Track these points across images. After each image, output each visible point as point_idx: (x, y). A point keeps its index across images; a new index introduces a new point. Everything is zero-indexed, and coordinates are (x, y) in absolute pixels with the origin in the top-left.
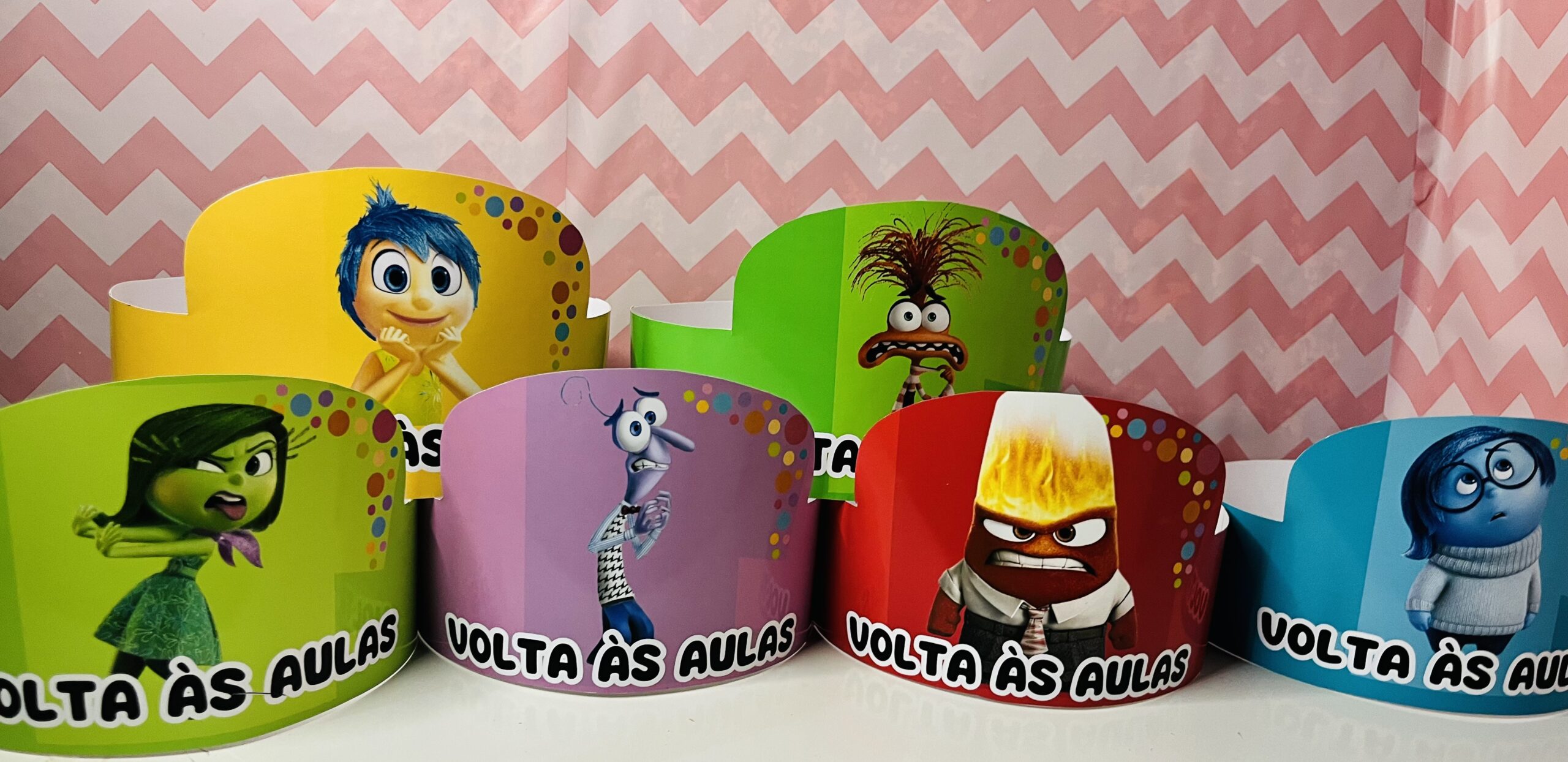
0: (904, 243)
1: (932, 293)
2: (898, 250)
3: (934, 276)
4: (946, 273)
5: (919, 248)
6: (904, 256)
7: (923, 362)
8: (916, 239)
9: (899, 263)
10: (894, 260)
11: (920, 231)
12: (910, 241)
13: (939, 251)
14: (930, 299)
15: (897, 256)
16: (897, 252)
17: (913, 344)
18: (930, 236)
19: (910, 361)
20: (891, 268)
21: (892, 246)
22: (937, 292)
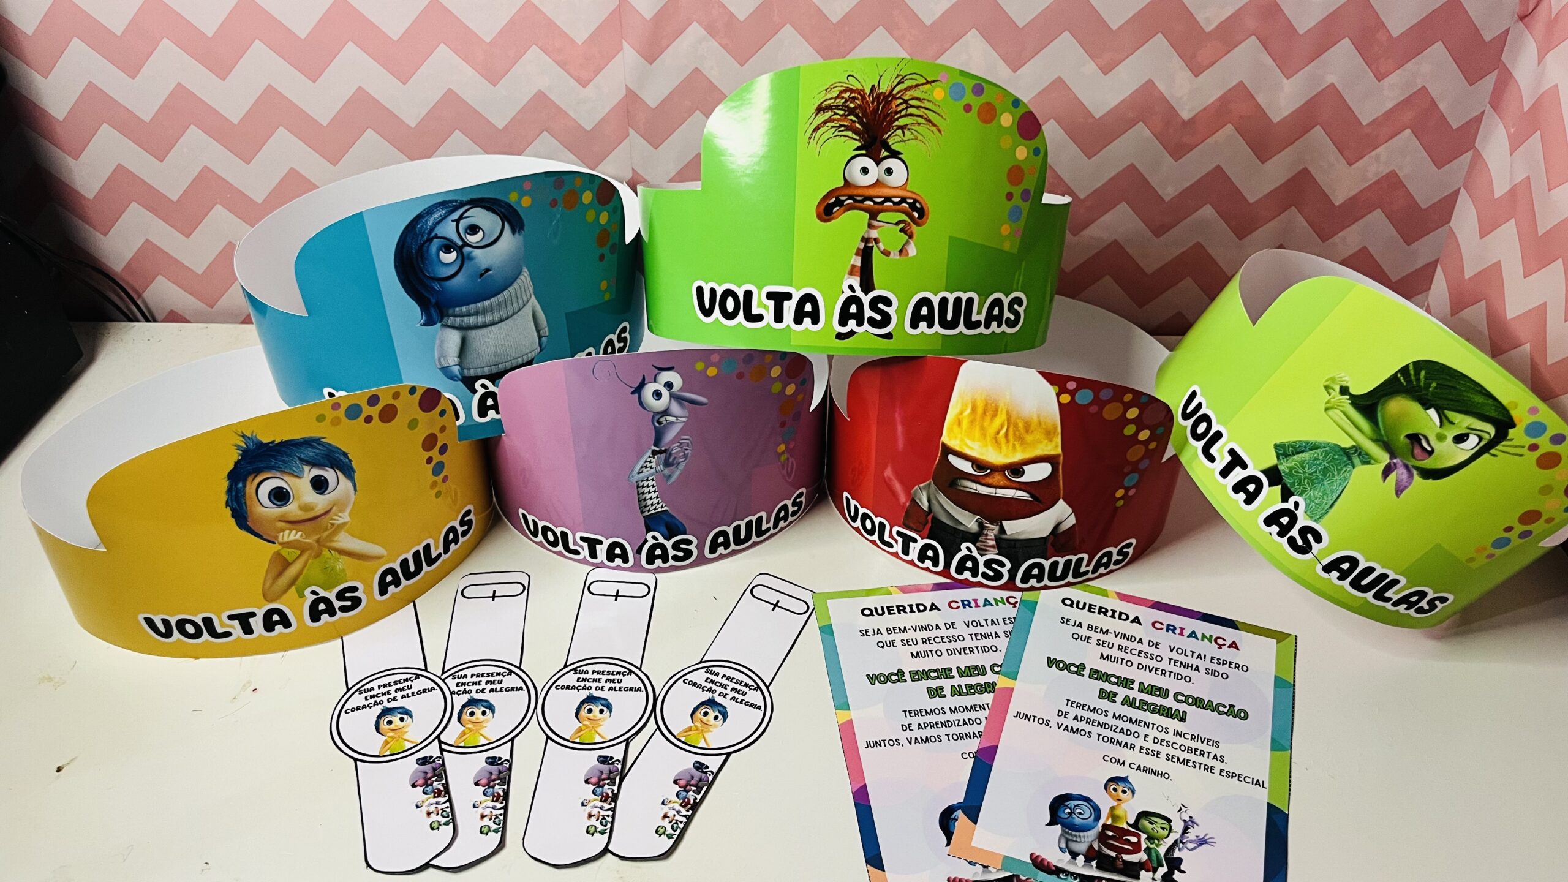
0: (858, 99)
1: (888, 148)
2: (852, 105)
3: (889, 131)
4: (902, 128)
5: (873, 103)
6: (858, 111)
7: (881, 217)
8: (869, 95)
9: (854, 119)
10: (848, 115)
11: (873, 86)
12: (863, 97)
13: (894, 106)
14: (886, 154)
15: (851, 111)
16: (851, 108)
17: (870, 198)
18: (884, 91)
19: (867, 215)
20: (845, 123)
21: (846, 102)
22: (893, 147)
